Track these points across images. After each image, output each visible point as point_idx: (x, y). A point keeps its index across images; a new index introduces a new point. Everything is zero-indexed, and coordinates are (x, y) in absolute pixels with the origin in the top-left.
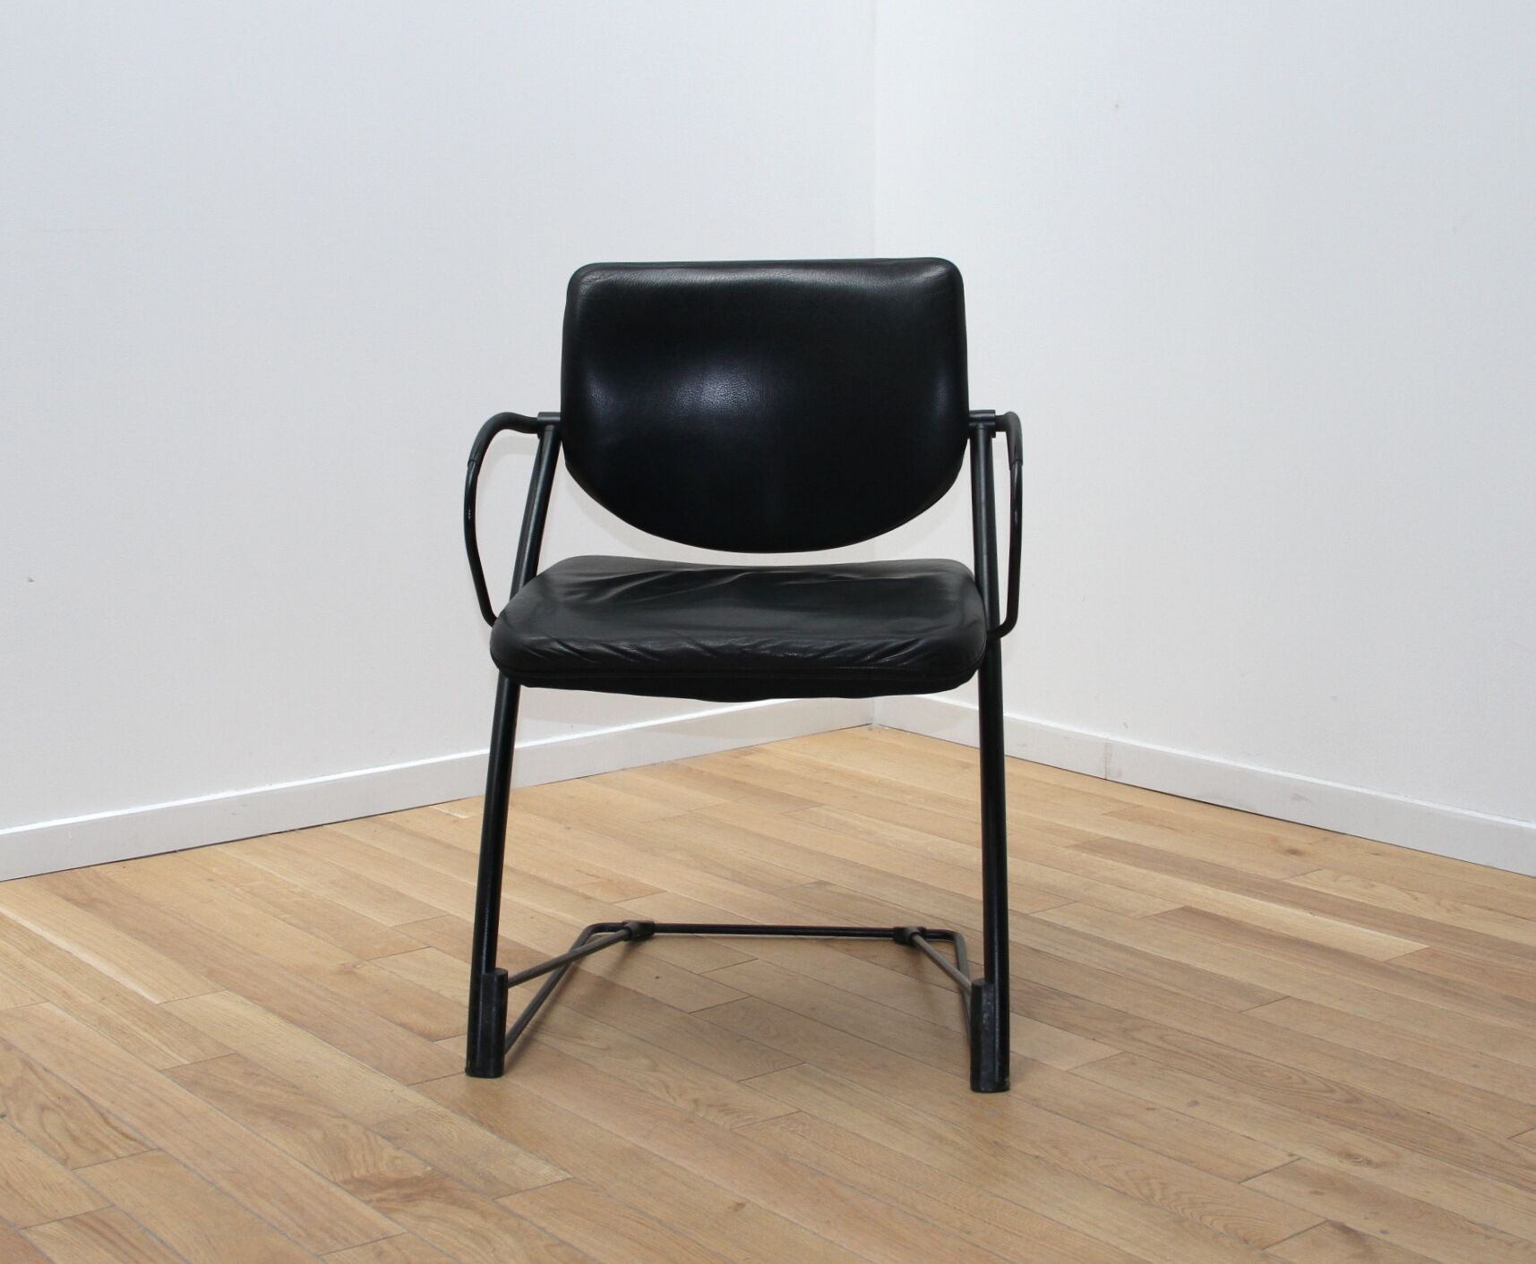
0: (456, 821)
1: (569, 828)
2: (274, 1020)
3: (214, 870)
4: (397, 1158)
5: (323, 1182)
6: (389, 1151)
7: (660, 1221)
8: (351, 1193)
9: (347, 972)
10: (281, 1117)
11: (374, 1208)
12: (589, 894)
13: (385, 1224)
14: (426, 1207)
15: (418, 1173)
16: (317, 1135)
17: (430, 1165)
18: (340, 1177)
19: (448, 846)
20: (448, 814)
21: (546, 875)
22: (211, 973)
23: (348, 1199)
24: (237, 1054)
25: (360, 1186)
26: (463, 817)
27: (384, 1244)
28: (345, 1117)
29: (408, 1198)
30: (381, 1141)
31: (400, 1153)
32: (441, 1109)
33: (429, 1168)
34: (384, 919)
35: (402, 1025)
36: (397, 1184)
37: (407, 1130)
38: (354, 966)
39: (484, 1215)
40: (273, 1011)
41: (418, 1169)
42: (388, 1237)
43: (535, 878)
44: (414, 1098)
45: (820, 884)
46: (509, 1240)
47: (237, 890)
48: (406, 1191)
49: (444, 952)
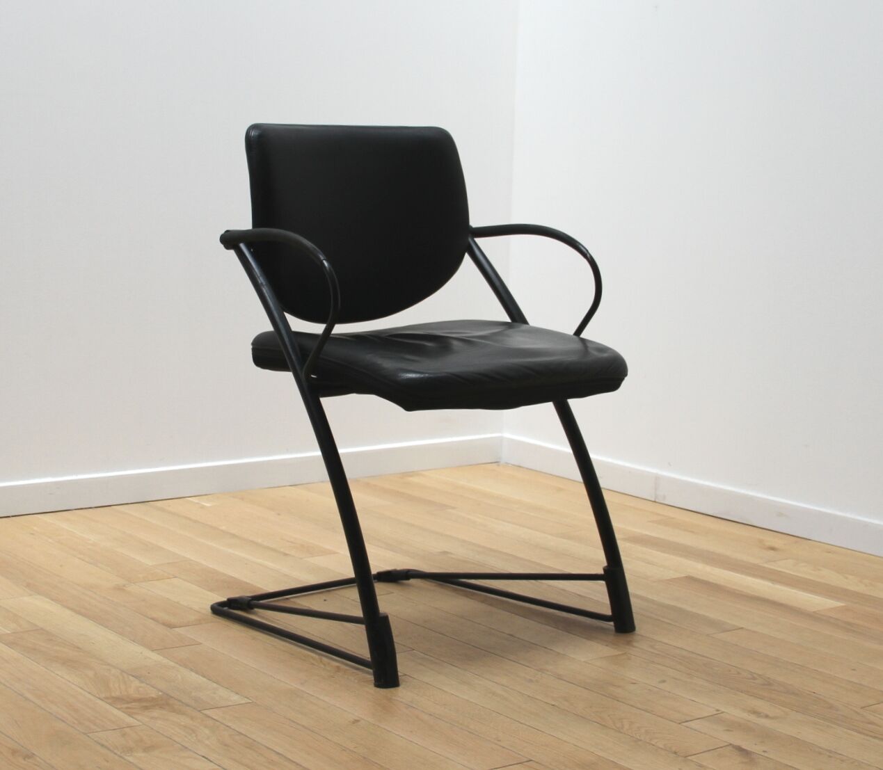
0: (203, 507)
1: (279, 514)
2: (68, 612)
3: (35, 528)
4: (140, 687)
5: (92, 697)
6: (136, 683)
7: (303, 726)
8: (110, 704)
9: (119, 589)
10: (68, 663)
11: (123, 712)
12: (287, 552)
13: (129, 720)
14: (156, 713)
15: (153, 696)
16: (91, 673)
17: (161, 692)
18: (103, 696)
19: (195, 522)
20: (198, 503)
21: (260, 541)
22: (28, 585)
23: (108, 707)
24: (42, 629)
25: (116, 701)
26: (208, 505)
27: (127, 730)
28: (109, 664)
29: (146, 708)
30: (131, 678)
31: (143, 685)
32: (172, 664)
33: (160, 693)
34: (147, 561)
35: (153, 619)
36: (140, 700)
37: (149, 673)
38: (124, 586)
39: (192, 718)
40: (68, 608)
41: (153, 693)
42: (130, 727)
43: (252, 541)
44: (155, 657)
45: (445, 553)
46: (207, 731)
47: (50, 540)
48: (145, 704)
49: (185, 580)
